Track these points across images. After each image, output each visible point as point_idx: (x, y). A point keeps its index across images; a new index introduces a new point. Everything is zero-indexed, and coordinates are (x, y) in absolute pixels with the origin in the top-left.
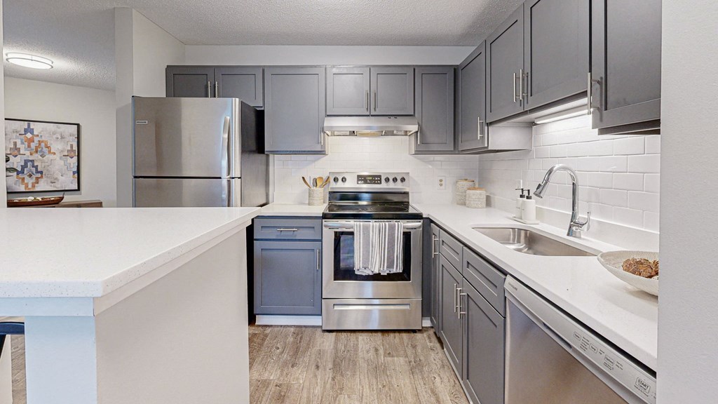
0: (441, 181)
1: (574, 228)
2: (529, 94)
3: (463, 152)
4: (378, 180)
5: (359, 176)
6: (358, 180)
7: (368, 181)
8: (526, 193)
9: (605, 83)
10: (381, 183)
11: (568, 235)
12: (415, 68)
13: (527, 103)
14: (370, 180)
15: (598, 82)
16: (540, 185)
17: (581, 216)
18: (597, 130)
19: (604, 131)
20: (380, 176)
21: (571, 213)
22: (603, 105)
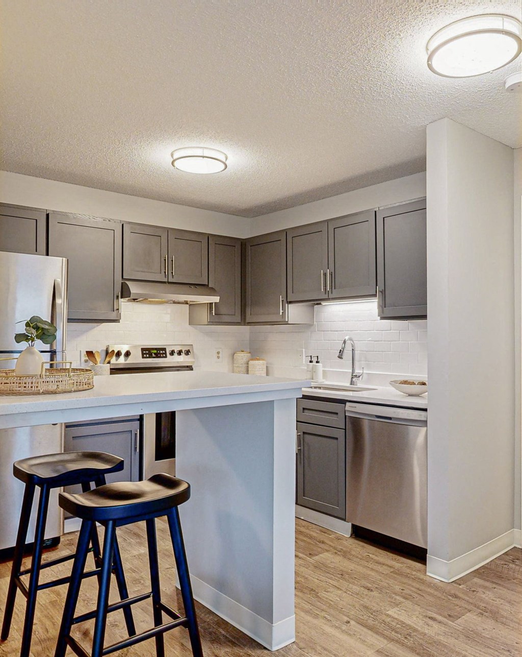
0: (218, 353)
1: (354, 379)
2: (333, 288)
3: (249, 324)
4: (163, 354)
5: (143, 350)
6: (143, 354)
7: (153, 355)
8: (315, 360)
9: (383, 292)
10: (166, 357)
11: (351, 384)
12: (209, 236)
13: (332, 293)
14: (155, 354)
15: (381, 292)
16: (341, 350)
17: (357, 371)
18: (379, 317)
19: (382, 318)
20: (164, 349)
21: (351, 371)
22: (383, 306)
